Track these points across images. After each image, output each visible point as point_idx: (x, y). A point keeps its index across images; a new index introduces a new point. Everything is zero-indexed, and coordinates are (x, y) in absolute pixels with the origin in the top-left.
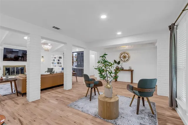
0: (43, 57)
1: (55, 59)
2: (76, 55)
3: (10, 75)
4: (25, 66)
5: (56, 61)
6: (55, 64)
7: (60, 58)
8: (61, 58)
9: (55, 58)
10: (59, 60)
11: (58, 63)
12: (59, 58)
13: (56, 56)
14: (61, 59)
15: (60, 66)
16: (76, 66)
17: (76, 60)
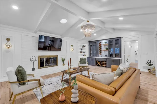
0: (72, 46)
2: (106, 43)
3: (45, 67)
4: (57, 55)
7: (84, 47)
10: (82, 49)
11: (81, 52)
12: (82, 47)
17: (107, 49)
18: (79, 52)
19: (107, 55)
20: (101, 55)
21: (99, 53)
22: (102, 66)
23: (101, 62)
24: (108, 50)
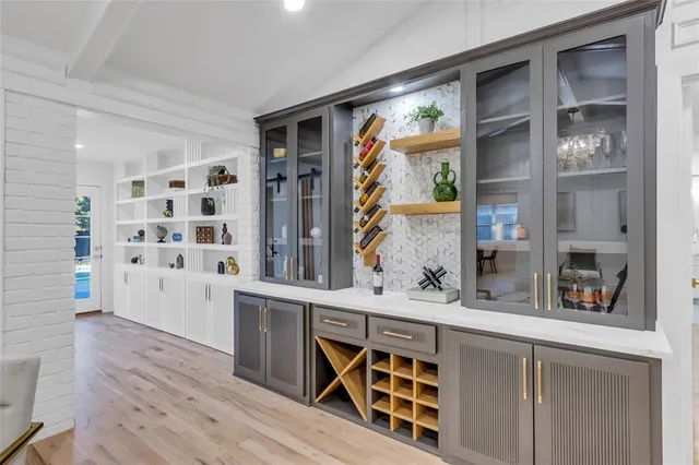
1: (174, 193)
2: (431, 115)
5: (187, 217)
6: (177, 237)
7: (221, 176)
8: (233, 179)
9: (179, 184)
10: (208, 207)
11: (205, 234)
12: (212, 182)
13: (186, 166)
14: (228, 187)
15: (221, 269)
16: (432, 279)
17: (446, 192)
18: (188, 234)
19: (442, 271)
20: (378, 269)
21: (357, 238)
22: (380, 418)
23: (370, 367)
24: (456, 205)
